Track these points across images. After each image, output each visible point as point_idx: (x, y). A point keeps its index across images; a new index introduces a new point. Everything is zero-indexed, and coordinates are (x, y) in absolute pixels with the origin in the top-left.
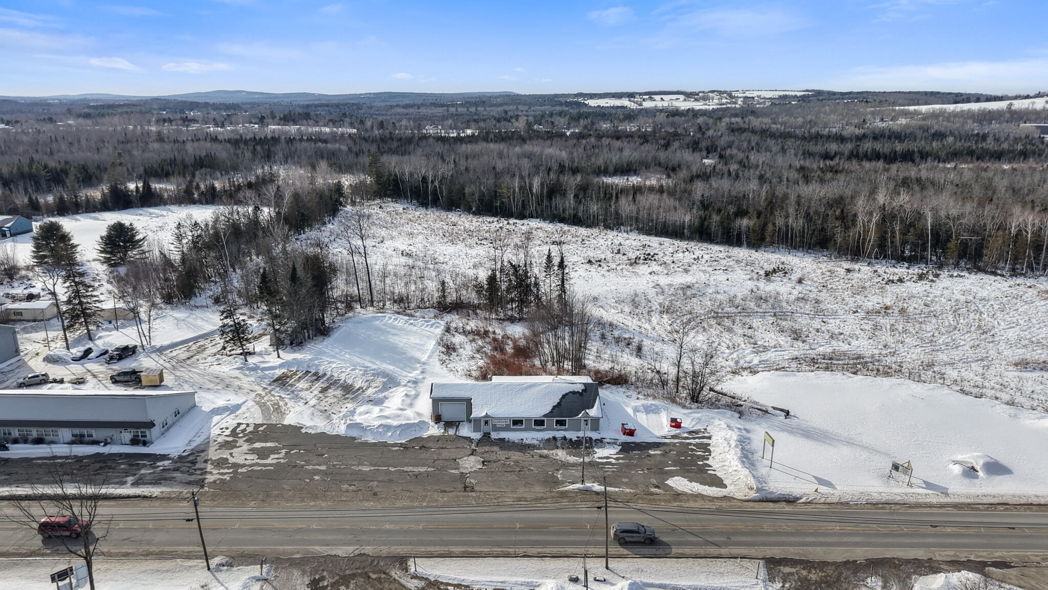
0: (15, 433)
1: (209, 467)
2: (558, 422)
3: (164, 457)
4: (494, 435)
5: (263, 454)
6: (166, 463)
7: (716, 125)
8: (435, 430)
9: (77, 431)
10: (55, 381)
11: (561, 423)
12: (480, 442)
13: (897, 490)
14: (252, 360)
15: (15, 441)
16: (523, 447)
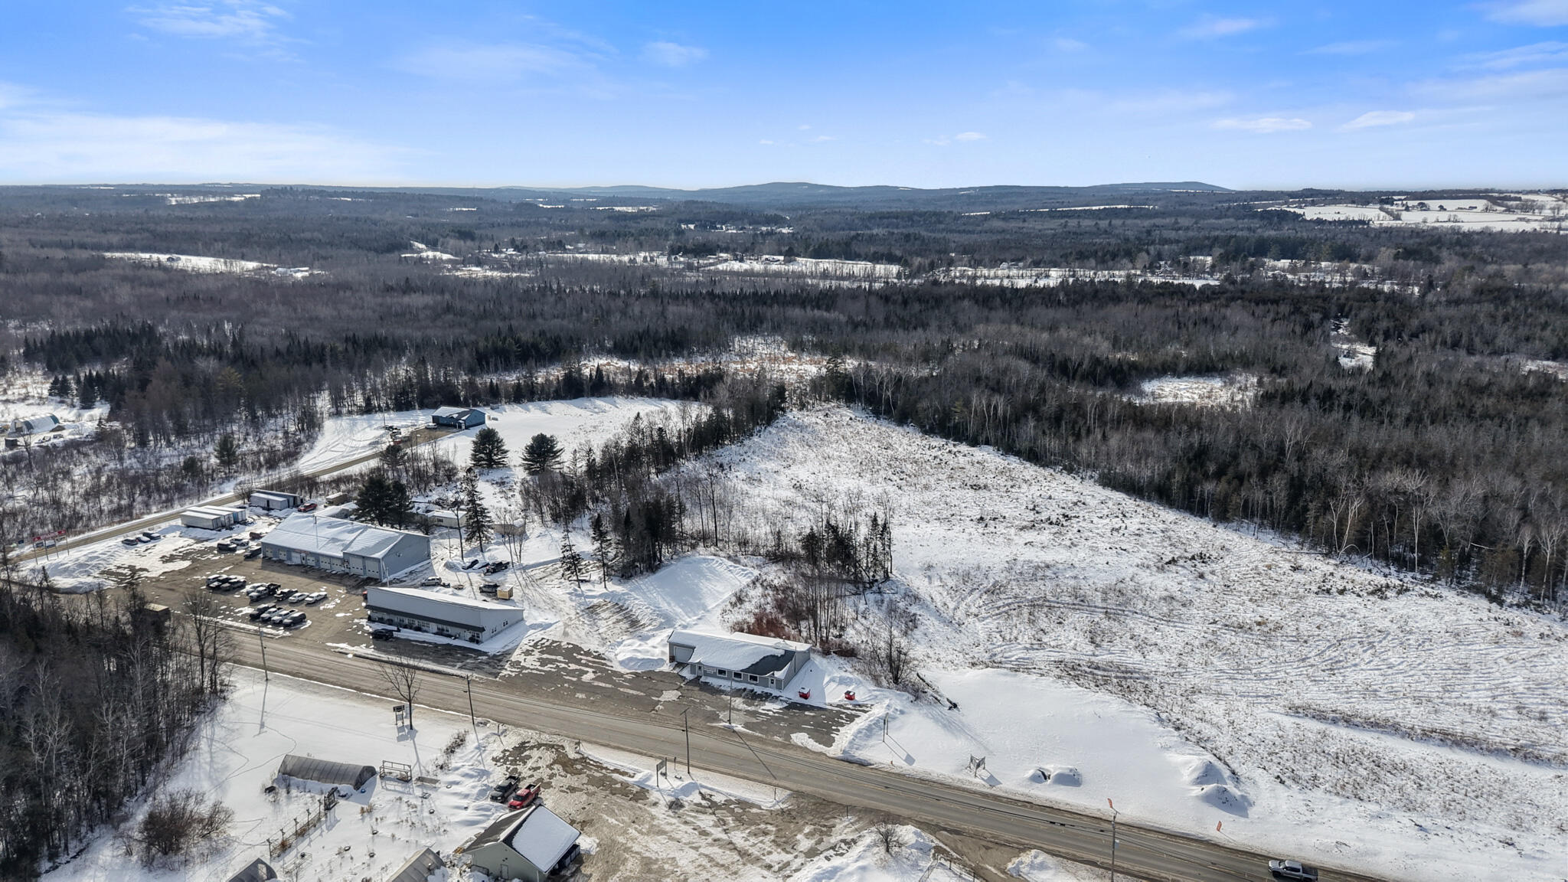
0: (406, 621)
1: (507, 666)
2: (751, 677)
3: (485, 654)
4: (703, 679)
5: (543, 662)
6: (484, 658)
8: (666, 668)
9: (440, 626)
10: (444, 585)
11: (755, 679)
12: (690, 682)
14: (584, 587)
15: (405, 627)
16: (718, 691)
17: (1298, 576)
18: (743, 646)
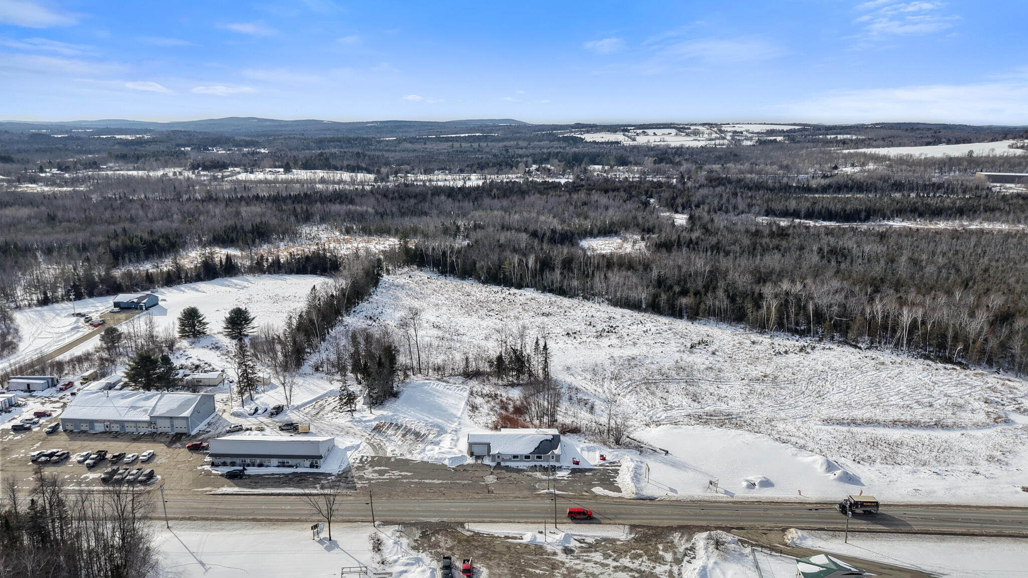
0: (248, 461)
1: (356, 480)
2: (537, 457)
3: (330, 475)
4: (503, 464)
5: (381, 473)
6: (333, 477)
7: (697, 172)
8: (470, 461)
9: (281, 460)
10: (247, 429)
11: (539, 457)
12: (495, 468)
13: (710, 495)
14: (356, 415)
15: (248, 465)
16: (518, 471)
17: (758, 347)
18: (520, 437)
